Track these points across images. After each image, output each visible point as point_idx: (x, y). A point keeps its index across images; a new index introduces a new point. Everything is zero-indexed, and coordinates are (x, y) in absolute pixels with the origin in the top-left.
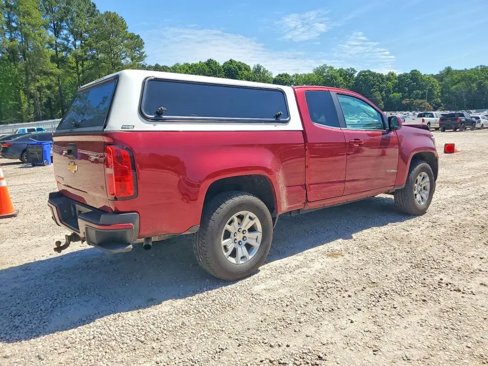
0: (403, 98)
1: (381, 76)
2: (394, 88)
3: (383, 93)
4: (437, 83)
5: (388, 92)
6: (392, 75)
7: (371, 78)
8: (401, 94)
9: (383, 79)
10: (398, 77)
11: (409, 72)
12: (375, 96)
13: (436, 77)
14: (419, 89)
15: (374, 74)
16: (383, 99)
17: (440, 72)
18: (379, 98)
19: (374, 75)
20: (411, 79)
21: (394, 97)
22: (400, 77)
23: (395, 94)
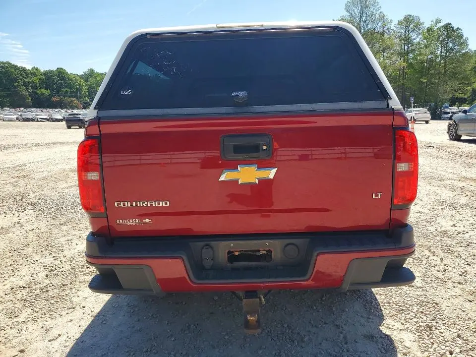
0: (52, 95)
1: (24, 70)
2: (41, 84)
3: (30, 88)
4: (83, 82)
5: (35, 87)
6: (37, 70)
7: (13, 70)
8: (49, 91)
9: (27, 74)
10: (44, 74)
11: (55, 69)
12: (21, 91)
13: (81, 77)
14: (66, 87)
15: (16, 66)
16: (30, 95)
17: (84, 73)
18: (26, 93)
19: (15, 68)
20: (59, 76)
21: (42, 94)
22: (46, 74)
23: (42, 90)
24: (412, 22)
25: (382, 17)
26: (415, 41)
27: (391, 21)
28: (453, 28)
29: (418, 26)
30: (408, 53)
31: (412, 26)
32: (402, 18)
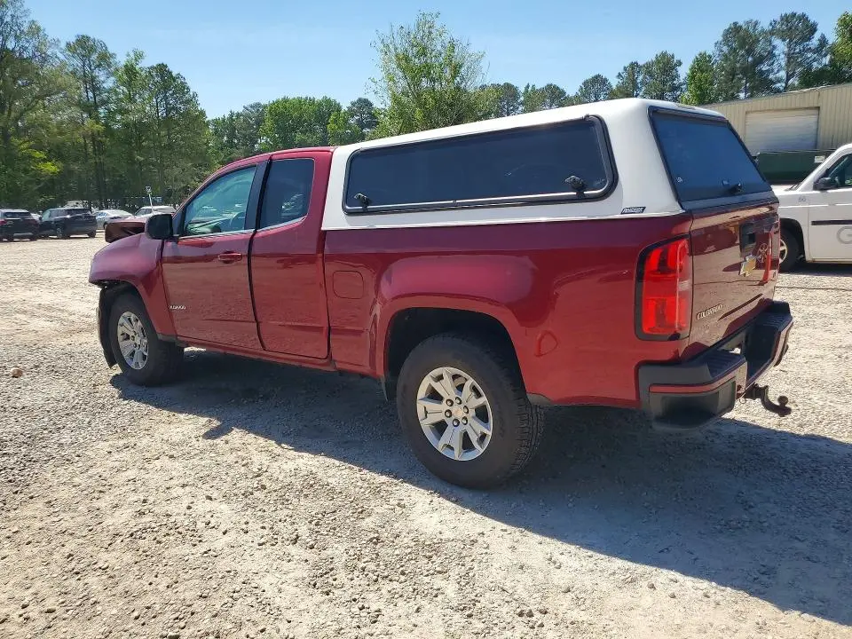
24: (92, 50)
25: (35, 30)
26: (105, 85)
27: (56, 42)
28: (171, 73)
29: (105, 58)
30: (96, 106)
31: (94, 57)
32: (73, 40)
